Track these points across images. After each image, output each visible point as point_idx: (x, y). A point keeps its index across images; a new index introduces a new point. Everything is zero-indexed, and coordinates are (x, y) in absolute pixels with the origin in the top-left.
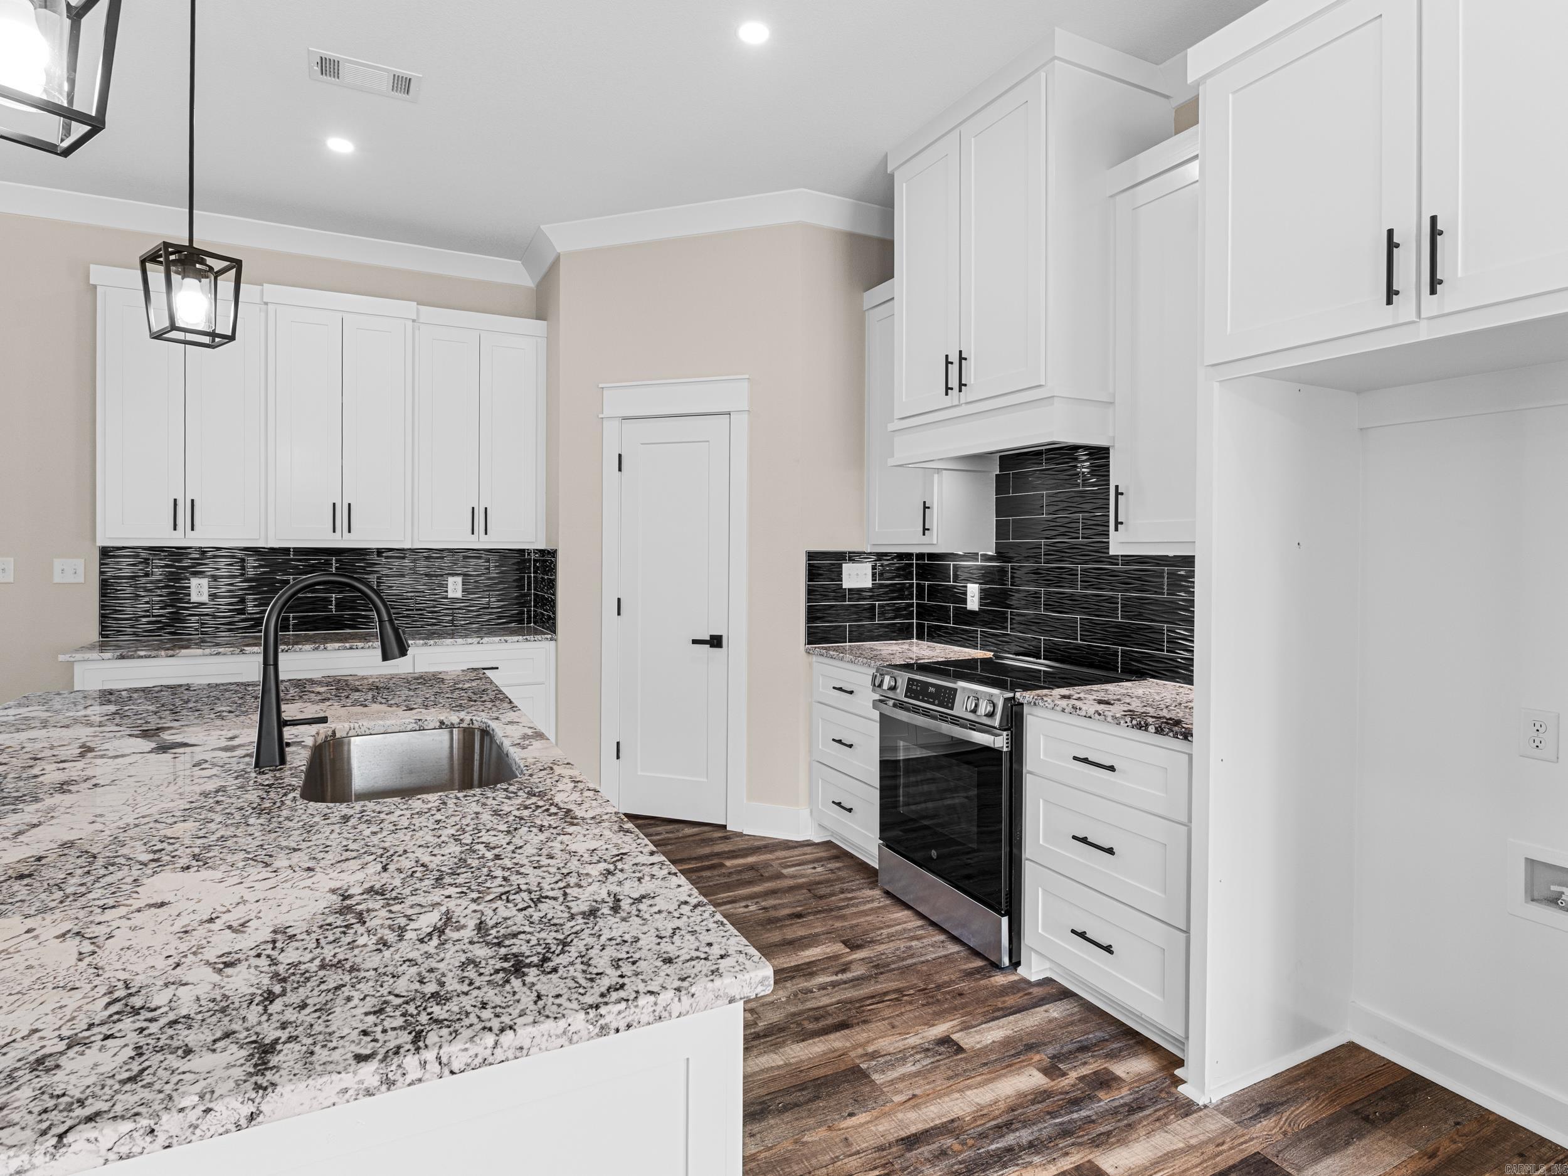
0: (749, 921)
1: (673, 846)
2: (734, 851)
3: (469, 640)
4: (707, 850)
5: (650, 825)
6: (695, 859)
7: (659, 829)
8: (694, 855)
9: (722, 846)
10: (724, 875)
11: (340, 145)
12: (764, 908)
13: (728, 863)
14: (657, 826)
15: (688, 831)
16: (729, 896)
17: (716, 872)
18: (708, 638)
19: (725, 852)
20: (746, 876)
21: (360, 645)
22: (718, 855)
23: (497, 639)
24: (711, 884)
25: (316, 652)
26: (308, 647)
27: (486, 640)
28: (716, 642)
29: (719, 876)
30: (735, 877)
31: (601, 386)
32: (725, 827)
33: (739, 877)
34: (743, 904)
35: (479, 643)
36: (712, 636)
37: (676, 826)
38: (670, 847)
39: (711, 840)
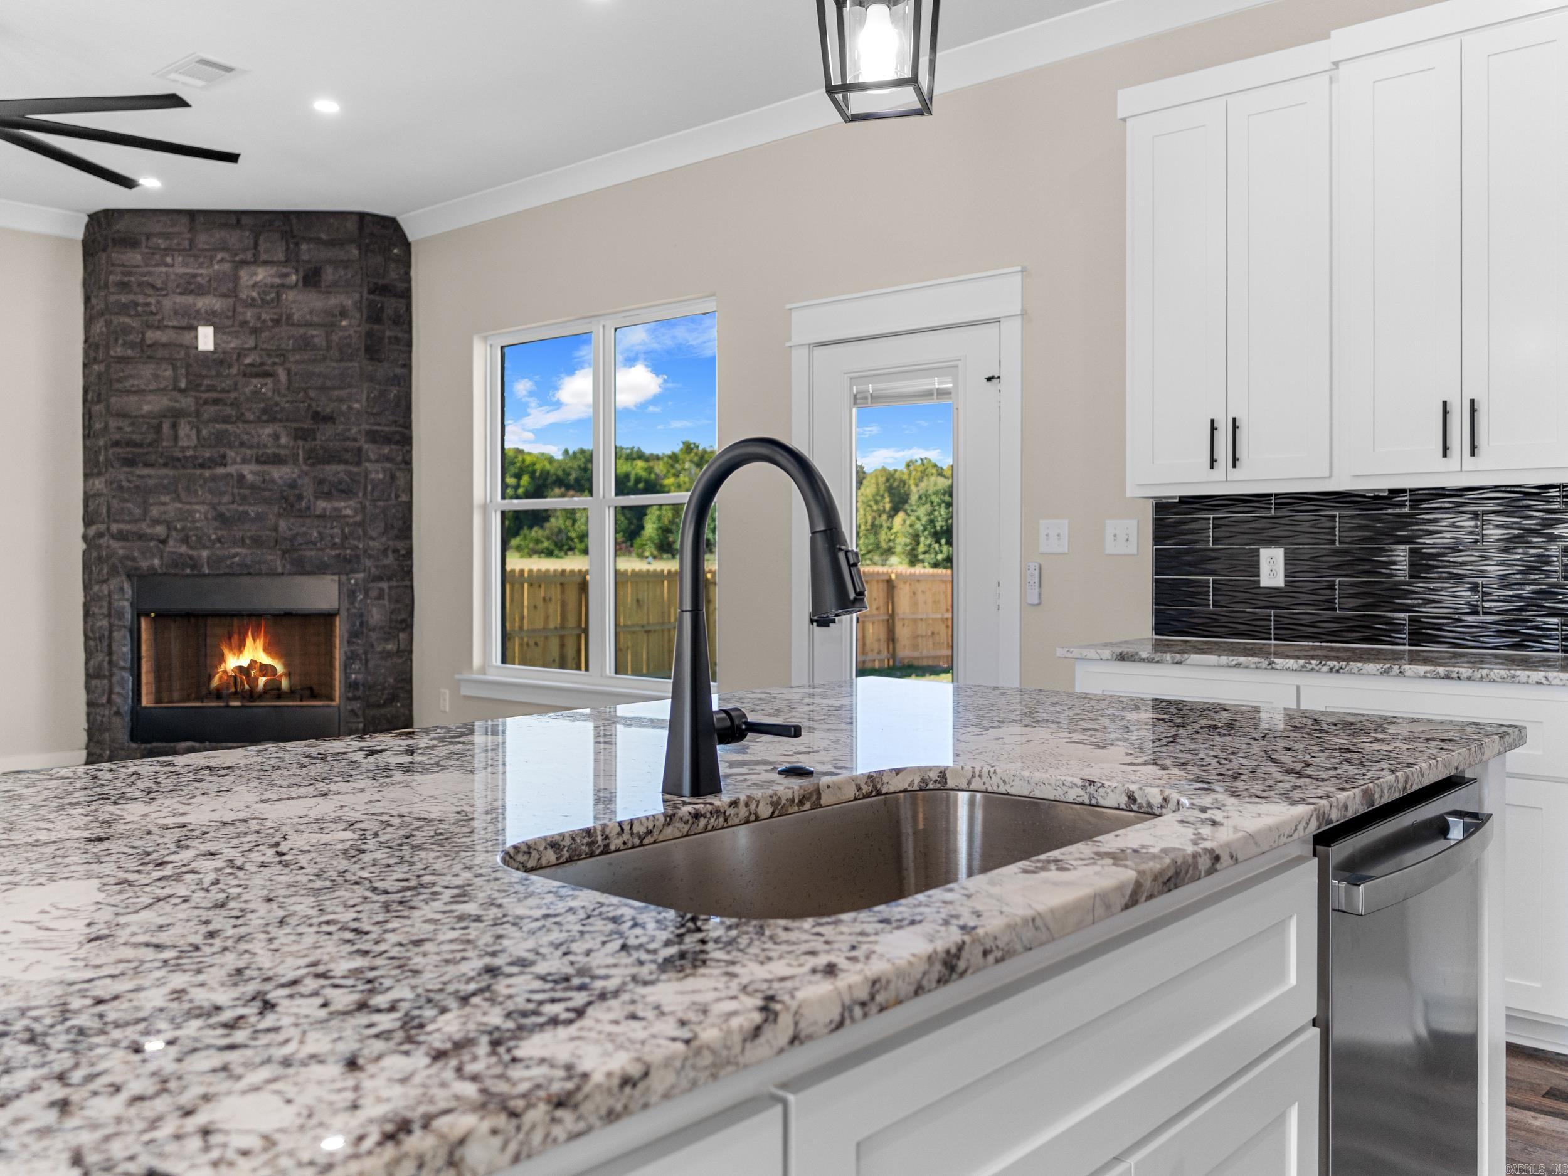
21: (1465, 671)
25: (1385, 678)
26: (1372, 667)
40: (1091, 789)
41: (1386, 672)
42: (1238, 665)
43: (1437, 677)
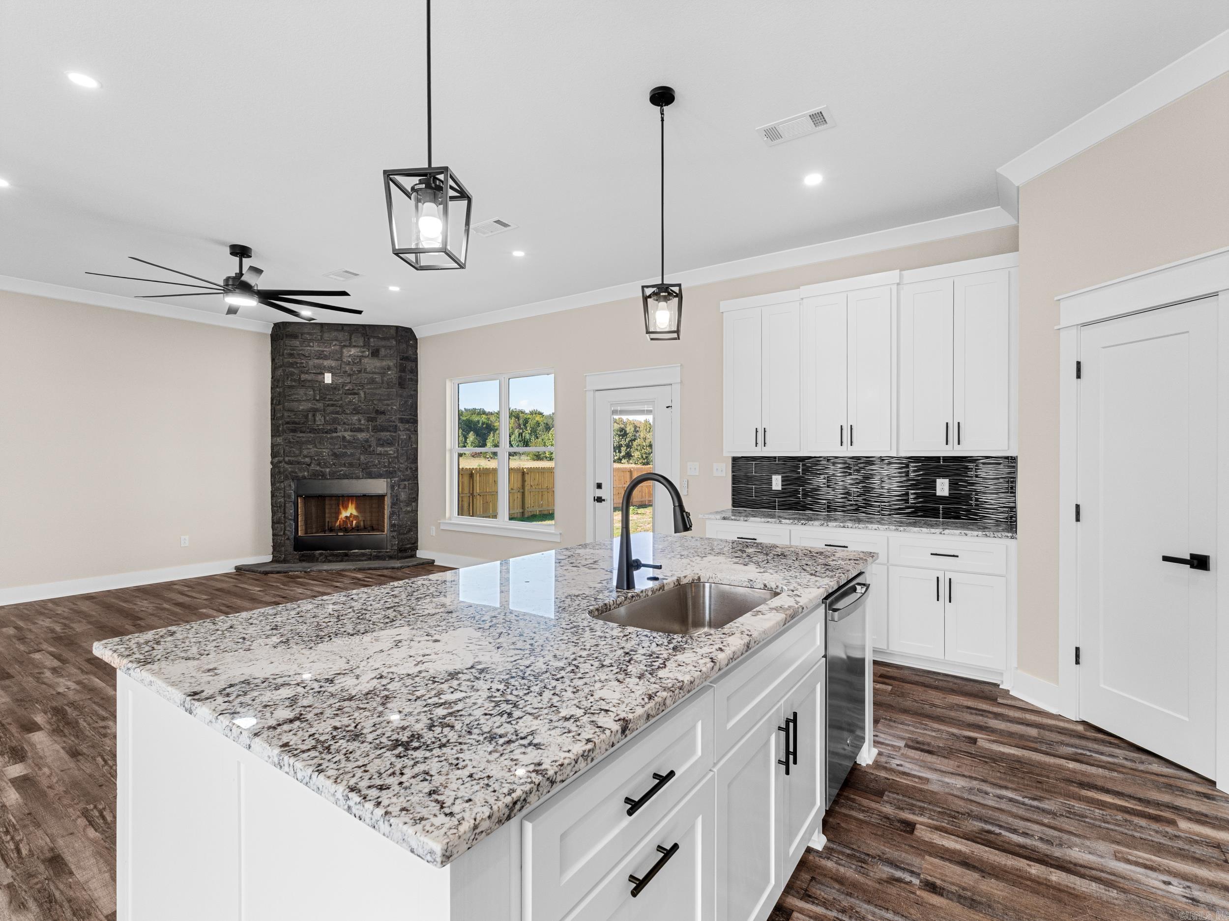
0: (1156, 900)
1: (1121, 776)
2: (1206, 816)
3: (933, 530)
4: (1166, 798)
5: (1110, 743)
6: (1140, 800)
7: (1117, 751)
8: (1142, 796)
9: (1194, 802)
10: (1166, 835)
11: (813, 180)
12: (1193, 899)
13: (1183, 824)
14: (1119, 747)
15: (1156, 767)
16: (1151, 860)
17: (1155, 826)
18: (1188, 558)
19: (1190, 811)
20: (1199, 851)
22: (1176, 809)
23: (958, 532)
24: (1137, 834)
25: (822, 527)
27: (947, 531)
28: (1200, 562)
29: (1157, 832)
30: (1180, 844)
31: (1056, 298)
32: (1213, 783)
33: (1186, 847)
34: (1166, 878)
35: (941, 533)
36: (1192, 556)
37: (1144, 757)
38: (1115, 774)
39: (1182, 790)
40: (751, 583)
41: (822, 525)
42: (768, 522)
43: (840, 527)
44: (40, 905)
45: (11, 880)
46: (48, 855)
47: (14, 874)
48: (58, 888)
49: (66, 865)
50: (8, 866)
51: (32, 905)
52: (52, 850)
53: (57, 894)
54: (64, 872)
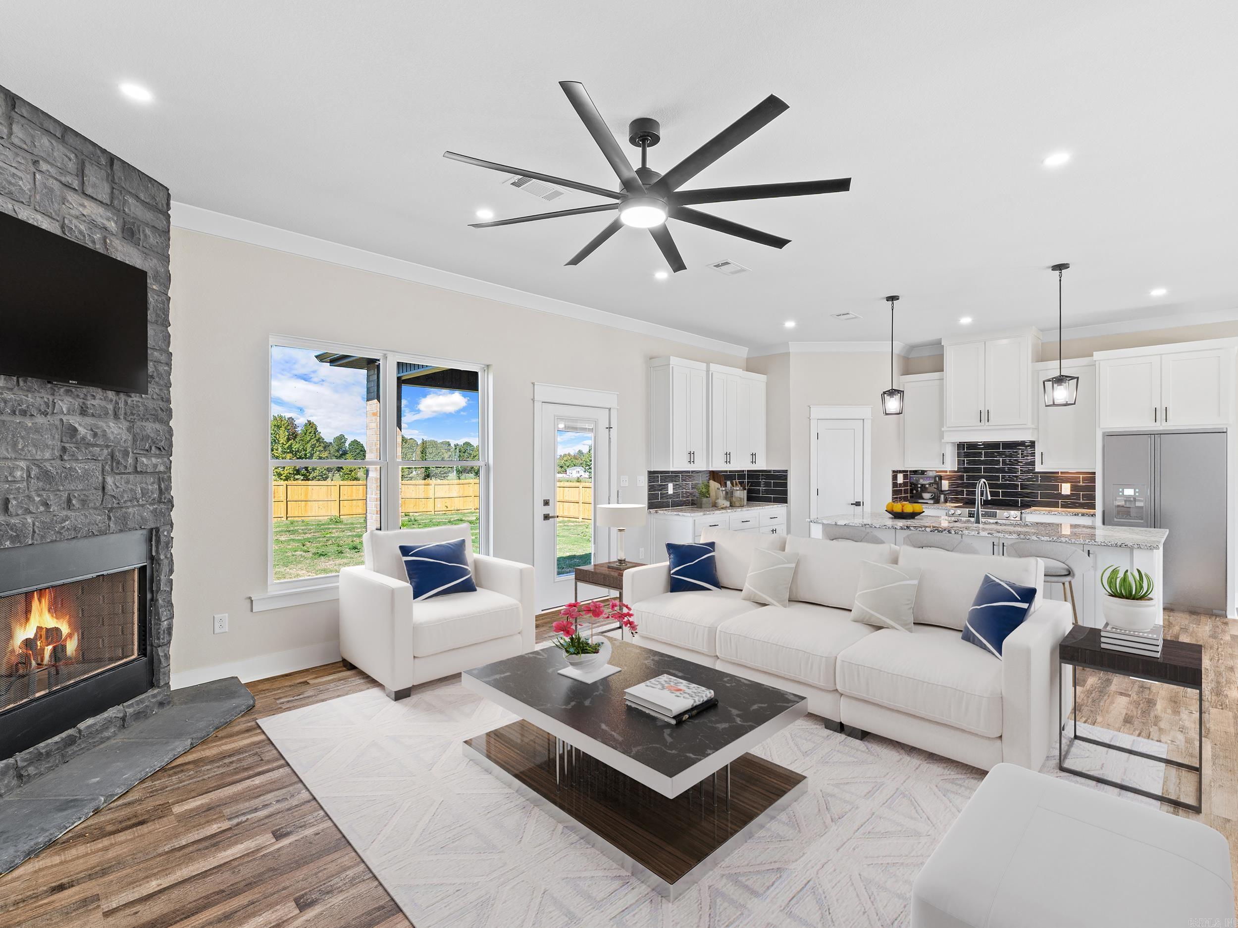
44: (1149, 714)
45: (1153, 727)
46: (1128, 725)
47: (1150, 728)
48: (1137, 714)
49: (1125, 717)
50: (1150, 732)
51: (1152, 715)
52: (1124, 725)
53: (1139, 712)
54: (1129, 716)
